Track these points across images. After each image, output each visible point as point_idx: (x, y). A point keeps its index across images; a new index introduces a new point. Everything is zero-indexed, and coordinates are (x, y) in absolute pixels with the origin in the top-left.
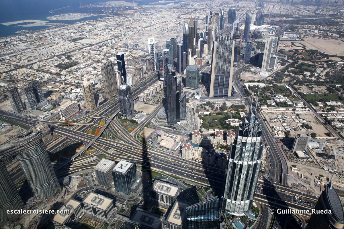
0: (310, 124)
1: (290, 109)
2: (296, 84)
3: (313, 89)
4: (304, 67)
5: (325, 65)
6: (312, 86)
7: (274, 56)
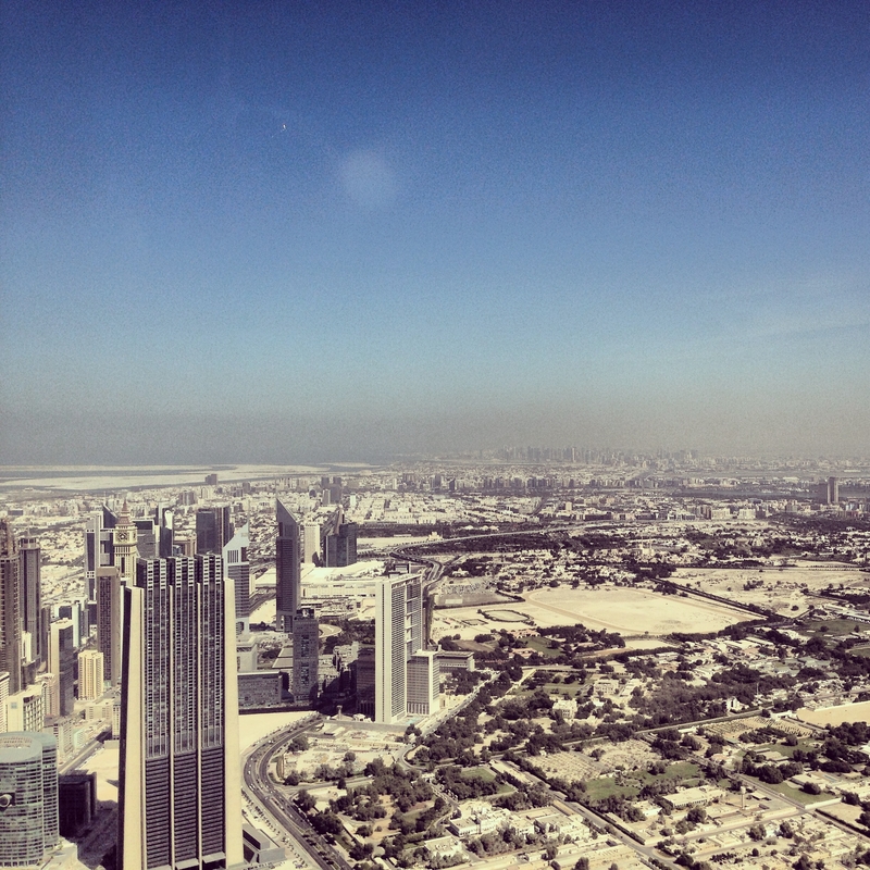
3: (604, 758)
4: (547, 687)
6: (596, 747)
7: (421, 653)
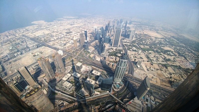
0: (143, 58)
1: (137, 52)
2: (140, 44)
3: (145, 47)
4: (143, 39)
5: (150, 39)
6: (145, 45)
7: (134, 35)
